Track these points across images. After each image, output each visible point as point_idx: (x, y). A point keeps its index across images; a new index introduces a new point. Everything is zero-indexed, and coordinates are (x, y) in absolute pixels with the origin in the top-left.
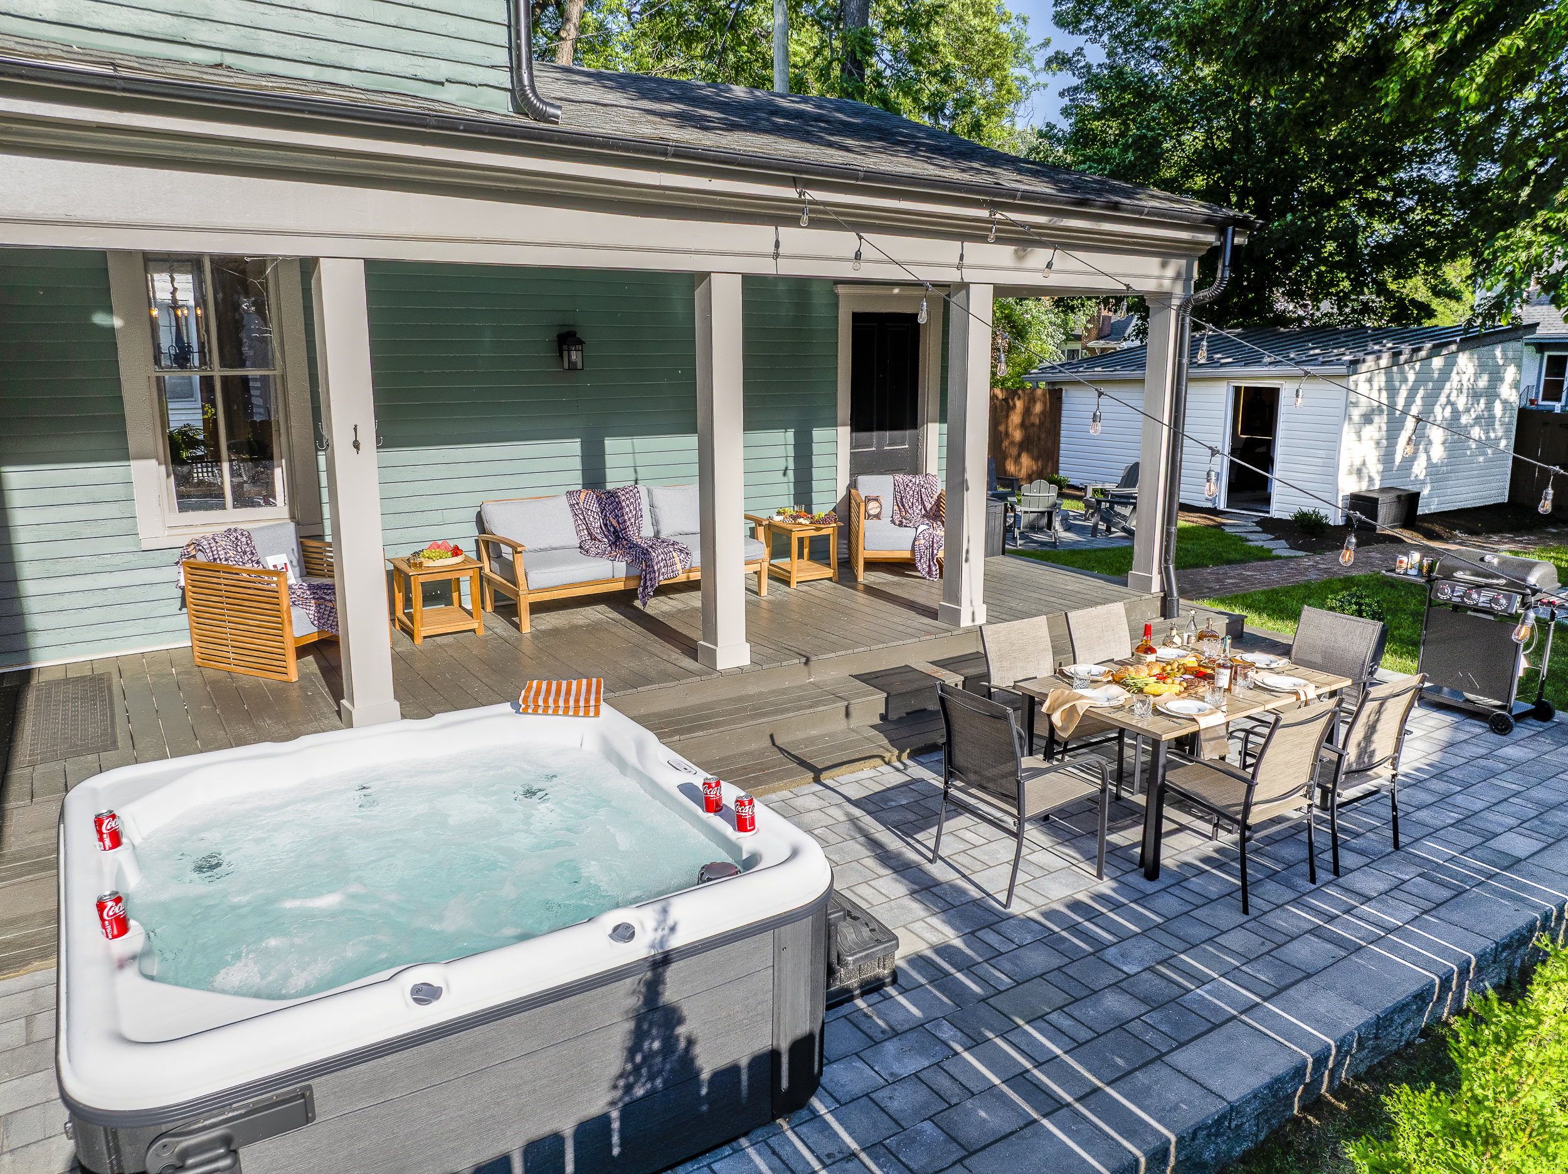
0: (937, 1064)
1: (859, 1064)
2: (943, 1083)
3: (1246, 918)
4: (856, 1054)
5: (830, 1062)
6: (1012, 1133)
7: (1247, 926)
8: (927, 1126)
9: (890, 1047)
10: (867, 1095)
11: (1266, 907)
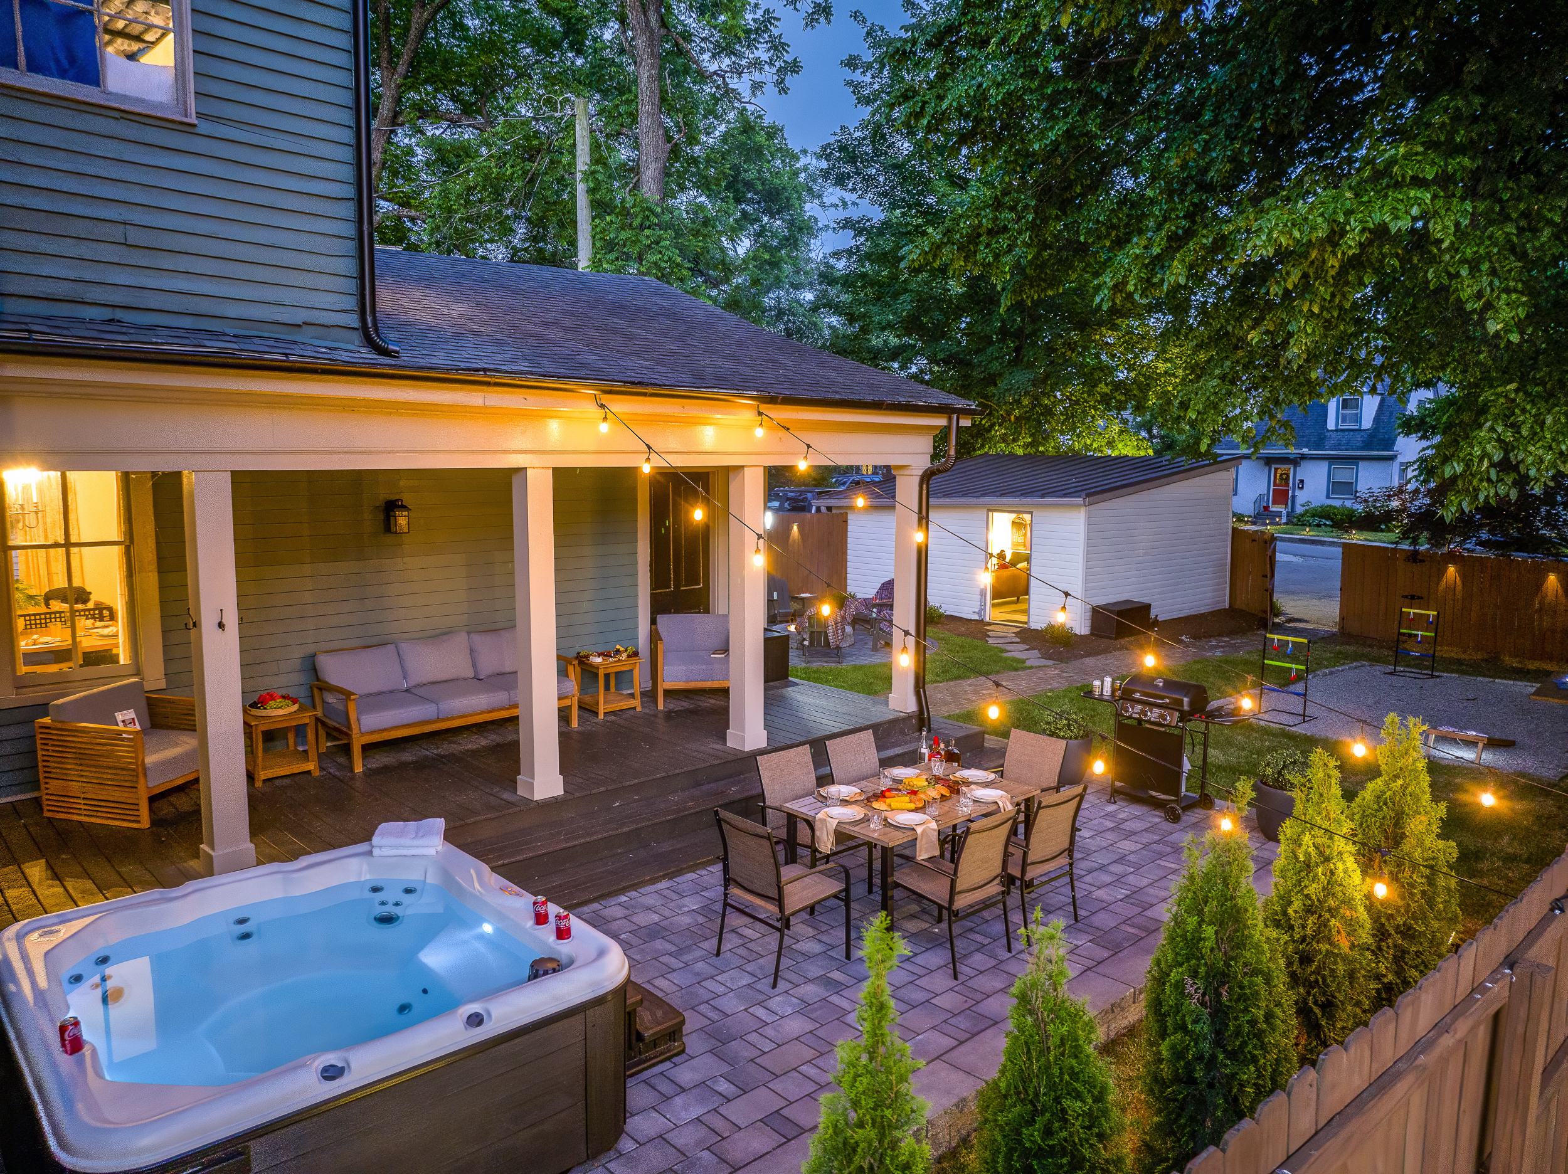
0: (714, 1109)
1: (654, 1114)
2: (718, 1123)
3: (956, 982)
4: (653, 1108)
5: (632, 1115)
6: (768, 1153)
7: (956, 989)
8: (706, 1154)
9: (678, 1101)
10: (661, 1136)
11: (972, 973)
